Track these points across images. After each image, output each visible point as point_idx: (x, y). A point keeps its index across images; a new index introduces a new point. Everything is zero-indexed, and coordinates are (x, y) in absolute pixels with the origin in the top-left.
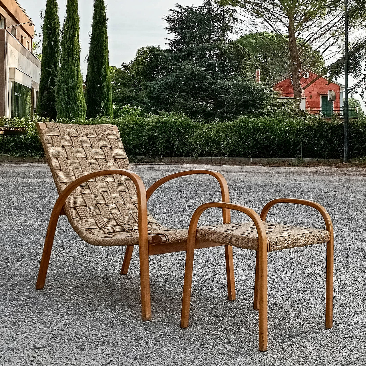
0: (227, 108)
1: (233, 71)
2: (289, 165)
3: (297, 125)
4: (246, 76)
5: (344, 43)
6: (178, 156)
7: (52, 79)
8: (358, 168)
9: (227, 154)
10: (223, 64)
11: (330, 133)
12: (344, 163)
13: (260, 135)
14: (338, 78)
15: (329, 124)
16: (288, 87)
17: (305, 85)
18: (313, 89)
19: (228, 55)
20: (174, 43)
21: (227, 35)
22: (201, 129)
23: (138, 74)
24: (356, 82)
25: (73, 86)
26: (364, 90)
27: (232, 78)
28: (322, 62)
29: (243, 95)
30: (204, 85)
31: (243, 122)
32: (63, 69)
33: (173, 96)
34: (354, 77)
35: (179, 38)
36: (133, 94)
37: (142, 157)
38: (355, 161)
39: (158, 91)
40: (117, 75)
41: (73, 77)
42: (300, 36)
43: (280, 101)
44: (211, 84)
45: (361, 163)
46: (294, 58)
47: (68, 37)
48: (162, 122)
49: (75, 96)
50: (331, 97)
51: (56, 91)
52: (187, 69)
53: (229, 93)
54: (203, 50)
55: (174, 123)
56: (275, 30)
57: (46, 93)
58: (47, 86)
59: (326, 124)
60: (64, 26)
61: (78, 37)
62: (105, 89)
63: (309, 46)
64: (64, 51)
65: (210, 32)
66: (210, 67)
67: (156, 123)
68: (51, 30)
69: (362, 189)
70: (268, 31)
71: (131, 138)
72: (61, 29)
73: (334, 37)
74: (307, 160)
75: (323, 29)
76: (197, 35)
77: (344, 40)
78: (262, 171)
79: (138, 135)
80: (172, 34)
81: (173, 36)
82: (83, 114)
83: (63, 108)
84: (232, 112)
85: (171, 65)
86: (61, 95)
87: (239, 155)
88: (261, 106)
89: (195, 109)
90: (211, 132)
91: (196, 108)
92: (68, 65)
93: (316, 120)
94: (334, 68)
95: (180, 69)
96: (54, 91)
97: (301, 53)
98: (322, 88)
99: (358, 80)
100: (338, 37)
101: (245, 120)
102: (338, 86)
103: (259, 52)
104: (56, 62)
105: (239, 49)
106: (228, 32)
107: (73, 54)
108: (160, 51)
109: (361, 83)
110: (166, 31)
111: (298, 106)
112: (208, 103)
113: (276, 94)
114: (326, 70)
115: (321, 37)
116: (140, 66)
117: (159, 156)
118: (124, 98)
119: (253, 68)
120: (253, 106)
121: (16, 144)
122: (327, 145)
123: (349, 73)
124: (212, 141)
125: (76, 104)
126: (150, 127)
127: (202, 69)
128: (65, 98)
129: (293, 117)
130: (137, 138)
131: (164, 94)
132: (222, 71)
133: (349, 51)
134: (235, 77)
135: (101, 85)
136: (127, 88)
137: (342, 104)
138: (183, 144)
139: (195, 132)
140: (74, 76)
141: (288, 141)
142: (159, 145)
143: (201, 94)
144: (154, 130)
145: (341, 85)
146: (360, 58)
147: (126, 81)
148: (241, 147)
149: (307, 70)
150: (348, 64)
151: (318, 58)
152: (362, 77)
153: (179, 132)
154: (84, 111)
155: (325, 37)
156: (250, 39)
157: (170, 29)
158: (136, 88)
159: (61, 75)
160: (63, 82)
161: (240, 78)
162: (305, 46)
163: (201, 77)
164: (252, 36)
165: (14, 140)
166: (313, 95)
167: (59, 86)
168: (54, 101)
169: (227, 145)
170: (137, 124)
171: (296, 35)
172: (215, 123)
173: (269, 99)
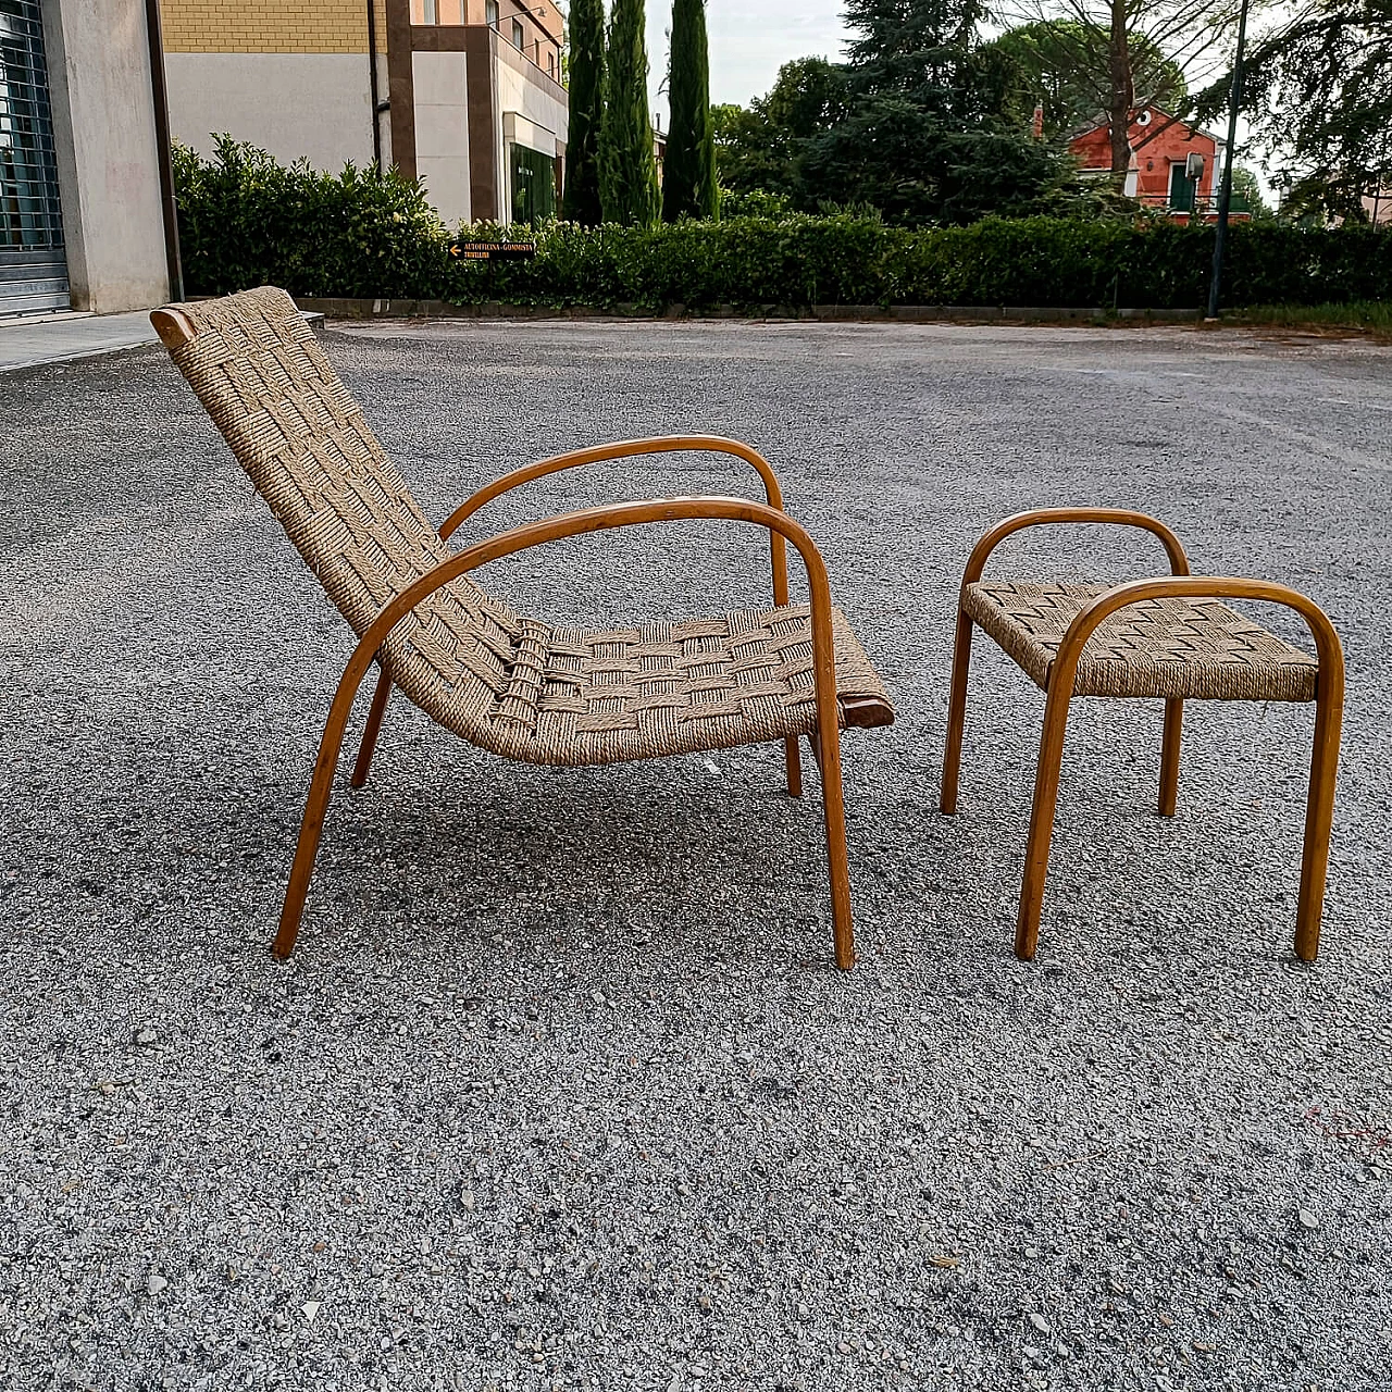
0: (966, 193)
1: (982, 110)
2: (1086, 324)
3: (1111, 234)
4: (1009, 121)
5: (1235, 42)
6: (846, 303)
7: (591, 137)
8: (1237, 332)
9: (951, 300)
10: (960, 95)
11: (1181, 252)
12: (1207, 320)
13: (1026, 256)
14: (1213, 125)
15: (1183, 232)
16: (1101, 145)
17: (1139, 140)
18: (1157, 149)
19: (974, 75)
20: (860, 49)
21: (973, 28)
22: (898, 244)
23: (780, 122)
24: (1254, 131)
25: (633, 151)
26: (1270, 151)
27: (981, 127)
28: (1181, 88)
29: (1003, 164)
30: (919, 143)
31: (990, 228)
32: (612, 114)
33: (854, 169)
34: (1252, 122)
35: (869, 37)
36: (773, 165)
37: (771, 306)
38: (1233, 314)
39: (821, 159)
40: (741, 124)
41: (633, 131)
42: (1137, 28)
43: (1081, 178)
44: (935, 140)
45: (1247, 319)
46: (1120, 79)
47: (620, 39)
48: (814, 230)
49: (639, 173)
50: (1193, 169)
51: (599, 162)
52: (883, 108)
53: (971, 160)
54: (920, 63)
55: (841, 231)
56: (1082, 15)
57: (579, 167)
58: (582, 151)
59: (1176, 231)
60: (613, 14)
61: (643, 41)
62: (702, 156)
63: (1155, 51)
64: (614, 72)
65: (939, 22)
66: (933, 102)
67: (802, 231)
68: (586, 25)
69: (1242, 390)
70: (1067, 17)
71: (748, 266)
72: (608, 22)
73: (1213, 28)
74: (1126, 312)
75: (1191, 9)
76: (908, 29)
77: (1237, 34)
78: (1023, 338)
79: (763, 258)
80: (855, 28)
81: (858, 34)
82: (655, 212)
83: (614, 199)
84: (977, 201)
85: (852, 100)
86: (610, 172)
87: (978, 302)
88: (1038, 188)
89: (898, 197)
90: (921, 251)
91: (900, 194)
92: (621, 104)
93: (1153, 222)
94: (1206, 101)
95: (868, 108)
96: (596, 163)
97: (1137, 66)
98: (1176, 148)
99: (1259, 127)
100: (1224, 27)
101: (996, 224)
102: (1211, 141)
103: (1042, 66)
104: (598, 99)
105: (999, 58)
106: (976, 21)
107: (633, 79)
108: (829, 68)
109: (1266, 135)
110: (842, 22)
111: (1120, 187)
112: (927, 183)
113: (1073, 162)
114: (1187, 104)
115: (1184, 29)
116: (785, 104)
117: (808, 304)
118: (755, 174)
119: (1028, 102)
120: (1022, 190)
121: (515, 280)
122: (1174, 278)
123: (1241, 110)
124: (923, 270)
125: (641, 189)
126: (788, 240)
127: (915, 106)
128: (618, 177)
129: (1107, 212)
130: (760, 264)
131: (834, 164)
132: (960, 110)
133: (1245, 59)
134: (987, 126)
135: (693, 148)
136: (762, 152)
137: (1216, 182)
138: (859, 278)
139: (886, 251)
140: (636, 130)
141: (1089, 269)
142: (806, 279)
143: (912, 163)
144: (797, 247)
145: (1219, 138)
146: (1271, 74)
147: (760, 138)
148: (983, 283)
149: (1146, 107)
150: (1240, 89)
151: (1174, 78)
152: (1268, 120)
153: (851, 252)
154: (657, 206)
155: (1194, 28)
156: (1027, 36)
157: (851, 17)
158: (780, 151)
159: (609, 126)
160: (612, 142)
161: (998, 126)
162: (1147, 49)
163: (911, 125)
164: (1030, 30)
165: (510, 270)
166: (1155, 163)
167: (605, 151)
168: (596, 185)
169: (953, 279)
170: (761, 233)
171: (1128, 24)
172: (931, 231)
173: (1057, 173)
